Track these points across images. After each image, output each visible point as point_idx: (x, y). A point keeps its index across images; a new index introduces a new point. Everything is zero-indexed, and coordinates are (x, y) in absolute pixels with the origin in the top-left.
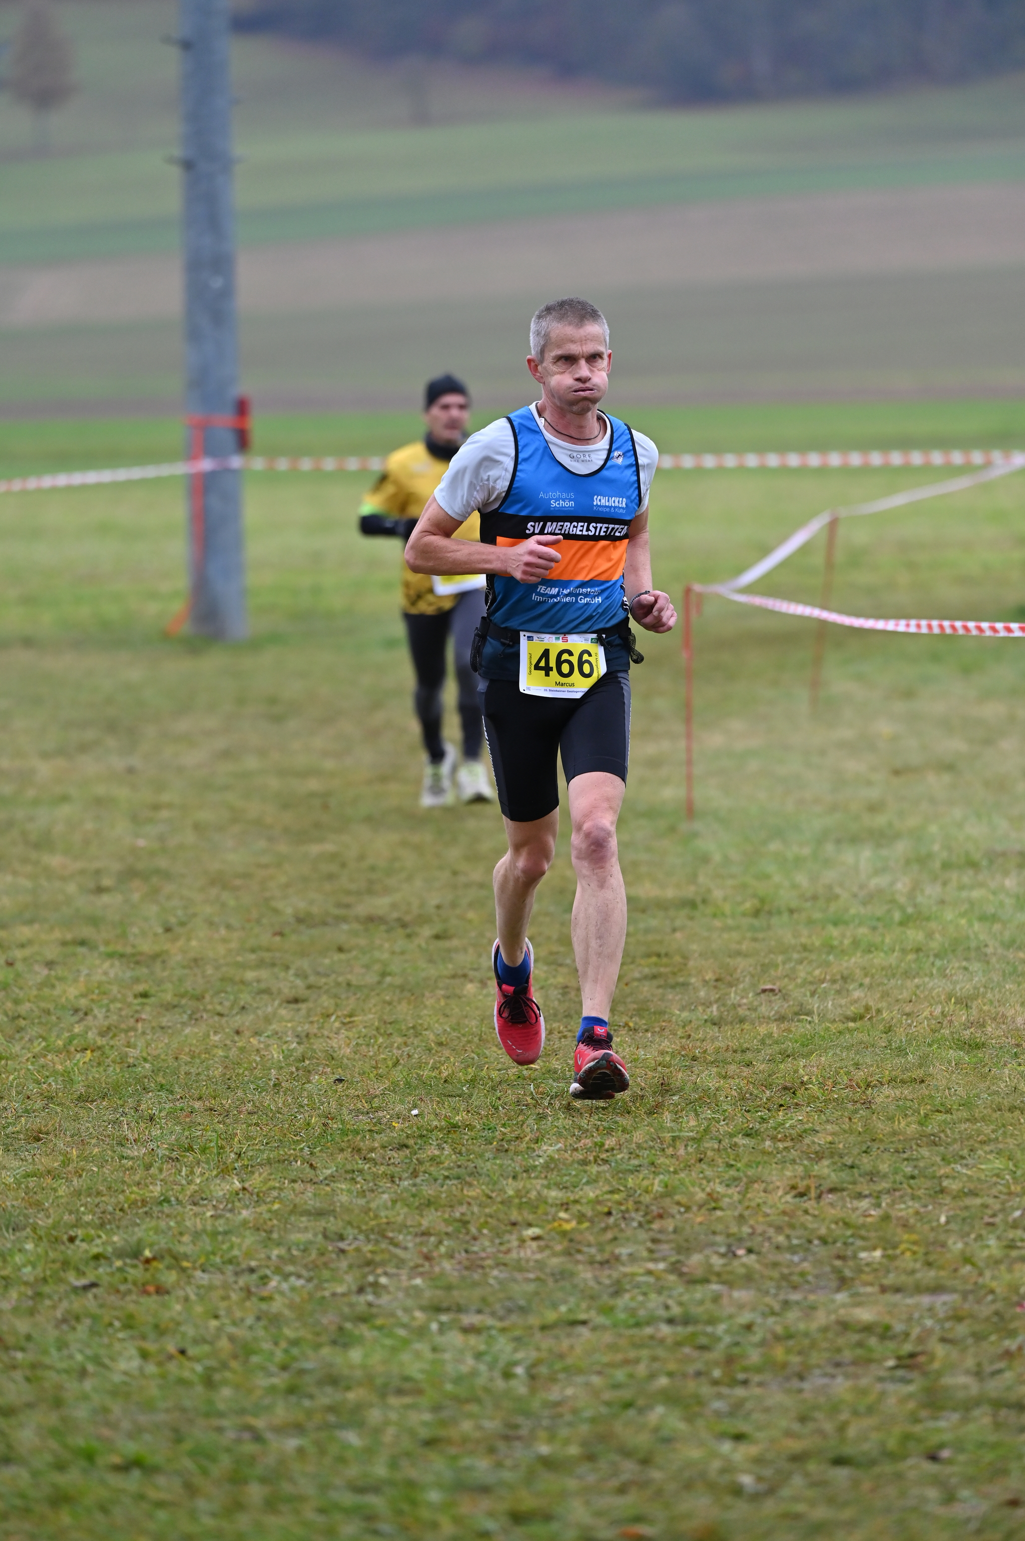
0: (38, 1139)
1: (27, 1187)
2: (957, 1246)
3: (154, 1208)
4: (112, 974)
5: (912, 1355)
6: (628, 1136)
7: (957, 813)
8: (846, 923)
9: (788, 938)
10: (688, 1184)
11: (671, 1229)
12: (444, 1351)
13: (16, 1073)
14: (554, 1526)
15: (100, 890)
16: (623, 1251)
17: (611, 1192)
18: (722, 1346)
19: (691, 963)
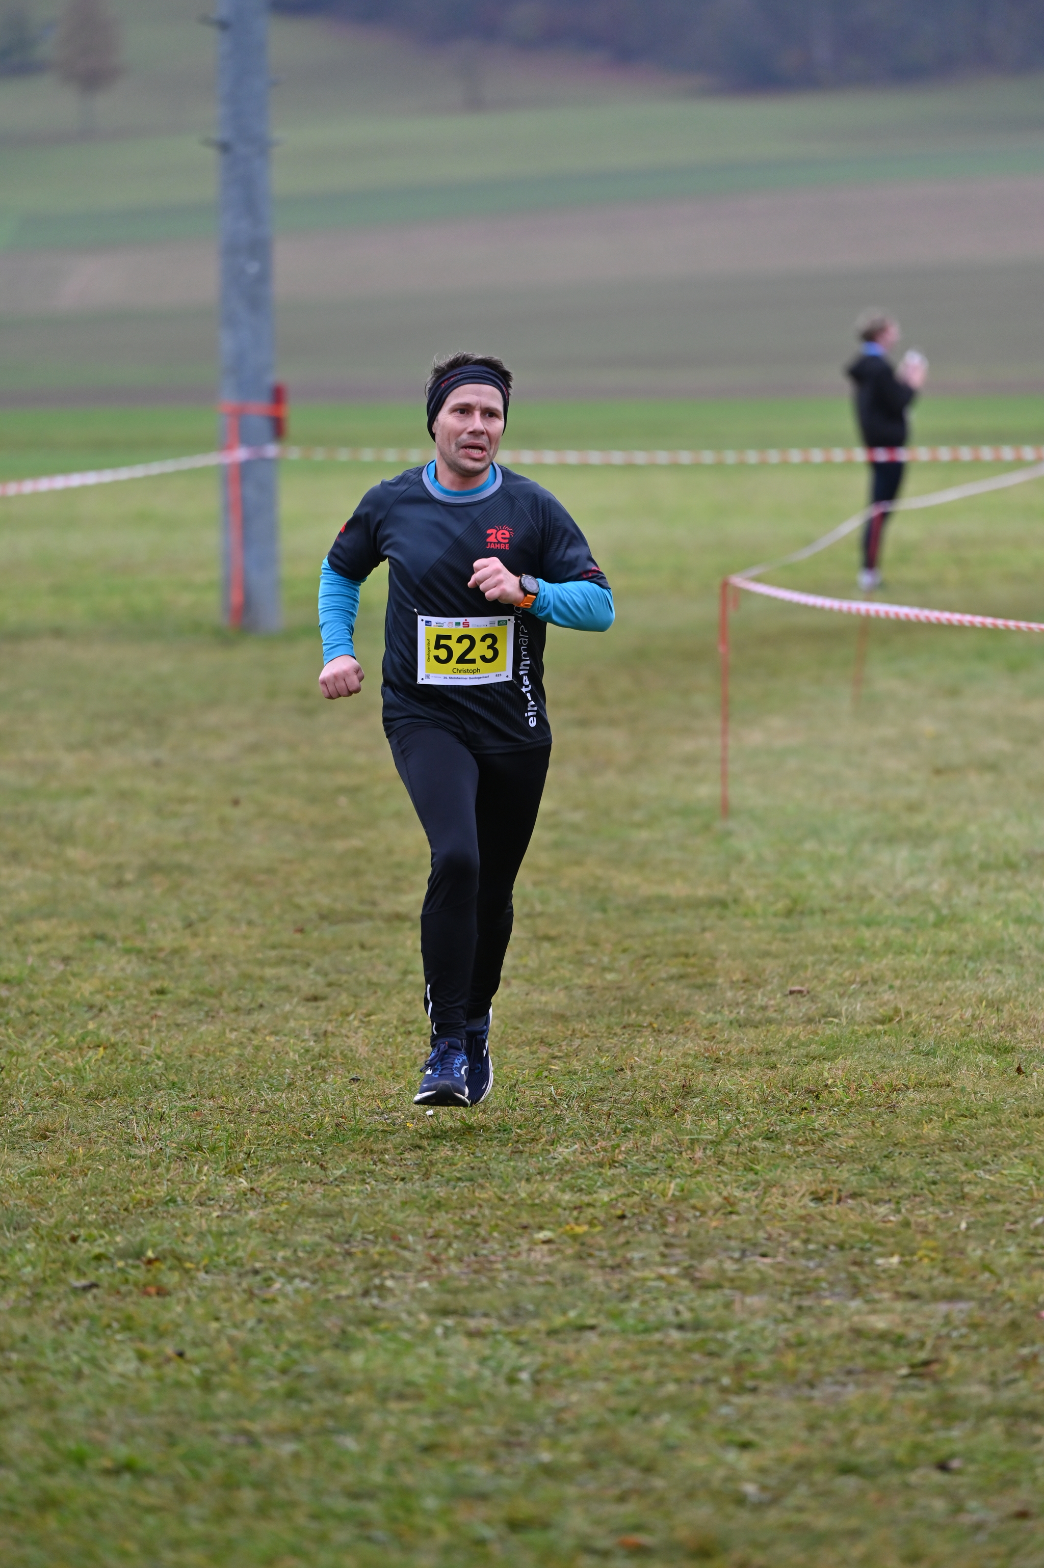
0: (45, 1137)
1: (31, 1186)
2: (975, 1252)
3: (160, 1208)
4: (129, 971)
5: (926, 1363)
6: (645, 1139)
7: (998, 814)
8: (879, 924)
9: (819, 939)
10: (705, 1188)
11: (685, 1233)
12: (447, 1355)
13: (27, 1070)
14: (552, 1535)
15: (120, 884)
16: (636, 1255)
17: (628, 1195)
18: (731, 1353)
19: (718, 965)
